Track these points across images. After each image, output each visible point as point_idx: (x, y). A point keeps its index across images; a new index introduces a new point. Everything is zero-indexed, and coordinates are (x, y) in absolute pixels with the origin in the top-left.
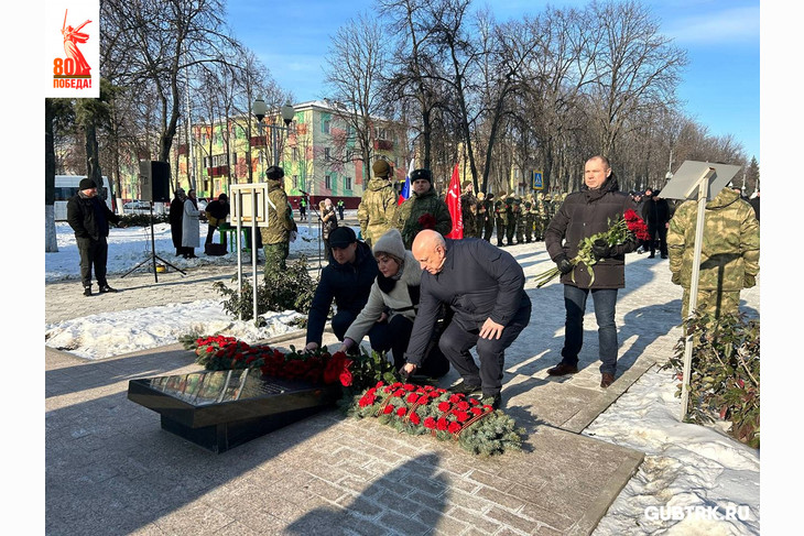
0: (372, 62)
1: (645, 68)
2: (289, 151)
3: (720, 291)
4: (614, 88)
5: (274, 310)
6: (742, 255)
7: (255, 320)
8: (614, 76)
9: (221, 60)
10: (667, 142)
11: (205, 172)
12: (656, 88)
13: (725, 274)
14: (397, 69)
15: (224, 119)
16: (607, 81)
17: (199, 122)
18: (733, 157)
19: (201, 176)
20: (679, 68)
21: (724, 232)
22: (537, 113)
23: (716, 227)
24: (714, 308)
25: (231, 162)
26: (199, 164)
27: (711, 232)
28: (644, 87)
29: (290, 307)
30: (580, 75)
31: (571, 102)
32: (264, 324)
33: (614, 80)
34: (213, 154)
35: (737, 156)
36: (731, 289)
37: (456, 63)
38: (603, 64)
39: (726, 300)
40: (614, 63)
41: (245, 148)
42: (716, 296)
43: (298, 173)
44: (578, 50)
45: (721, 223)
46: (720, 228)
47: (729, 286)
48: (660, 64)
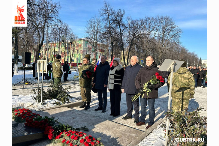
0: (98, 28)
1: (171, 33)
2: (76, 51)
3: (183, 99)
4: (163, 38)
5: (49, 99)
6: (189, 88)
7: (41, 102)
8: (163, 35)
9: (57, 26)
10: (177, 53)
11: (53, 56)
12: (174, 39)
13: (184, 94)
14: (105, 30)
15: (59, 42)
16: (161, 36)
17: (52, 42)
18: (195, 58)
19: (52, 57)
20: (180, 34)
21: (184, 81)
22: (142, 44)
23: (181, 79)
24: (181, 104)
25: (60, 53)
26: (51, 53)
27: (180, 81)
28: (171, 38)
29: (55, 98)
30: (154, 34)
31: (152, 41)
32: (44, 104)
33: (163, 36)
34: (55, 51)
35: (196, 57)
36: (186, 99)
37: (120, 29)
38: (160, 32)
39: (185, 102)
40: (163, 32)
41: (64, 50)
42: (182, 101)
43: (78, 57)
44: (154, 28)
45: (183, 78)
46: (183, 80)
47: (186, 98)
48: (175, 32)
